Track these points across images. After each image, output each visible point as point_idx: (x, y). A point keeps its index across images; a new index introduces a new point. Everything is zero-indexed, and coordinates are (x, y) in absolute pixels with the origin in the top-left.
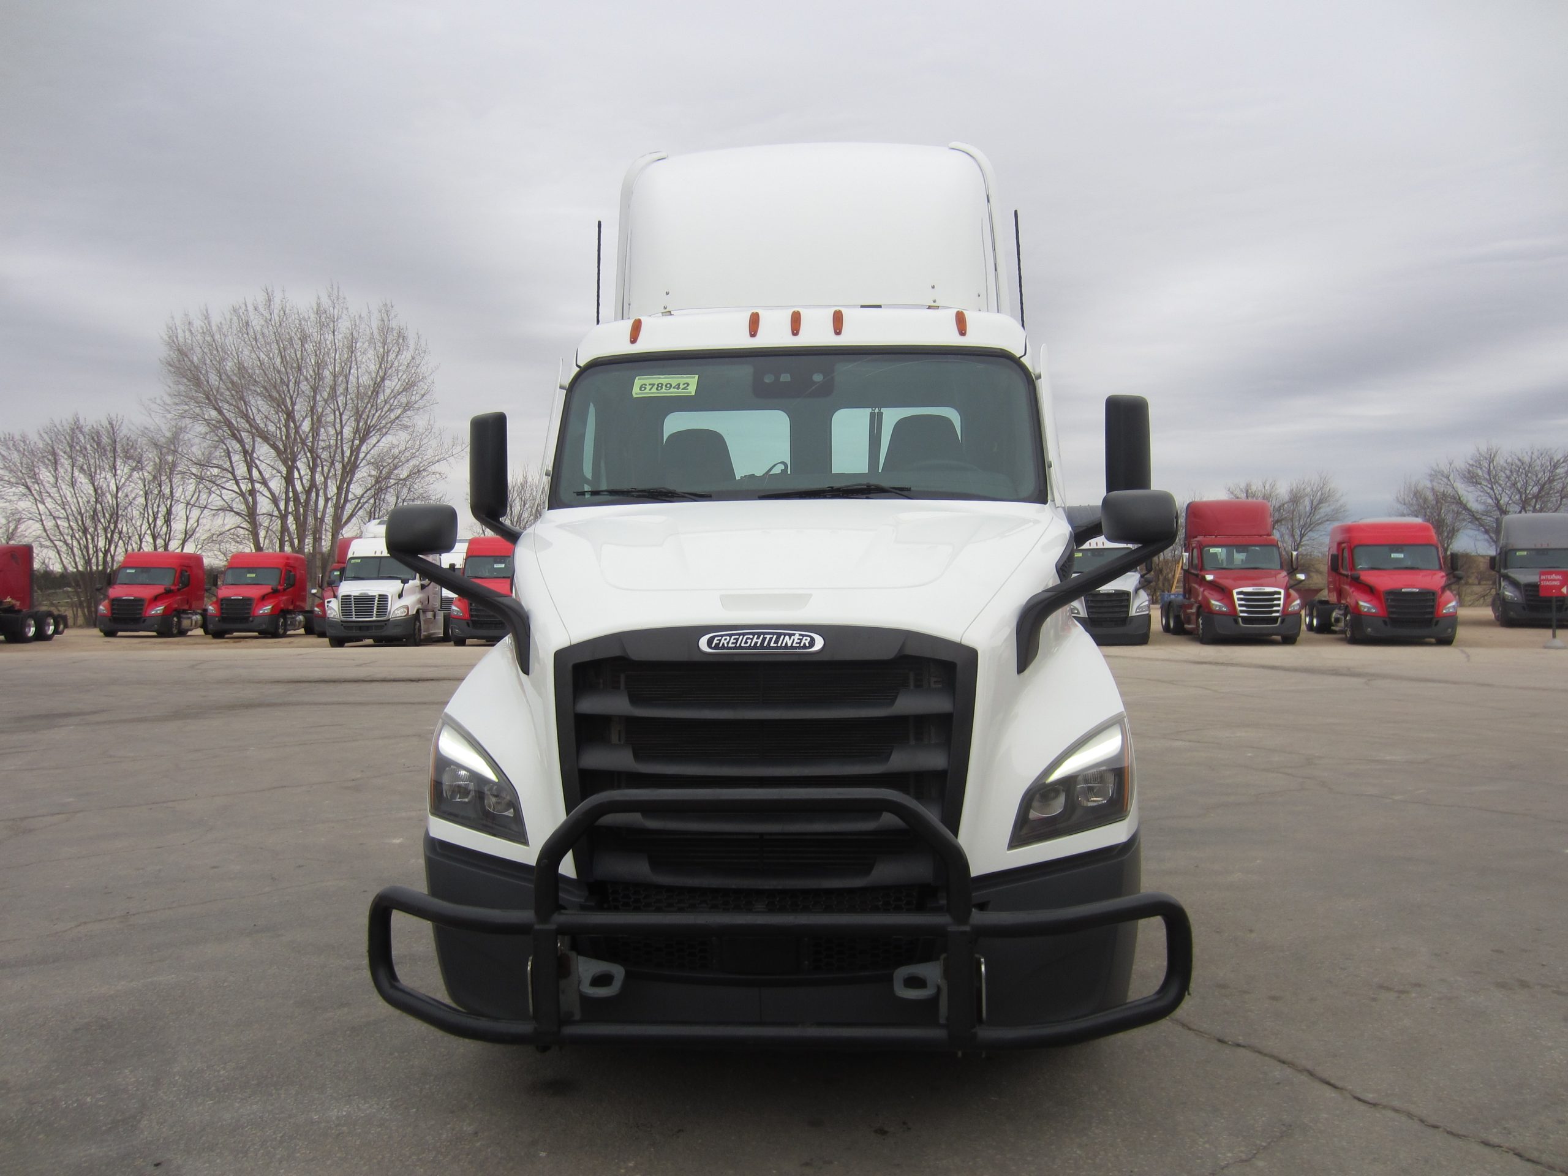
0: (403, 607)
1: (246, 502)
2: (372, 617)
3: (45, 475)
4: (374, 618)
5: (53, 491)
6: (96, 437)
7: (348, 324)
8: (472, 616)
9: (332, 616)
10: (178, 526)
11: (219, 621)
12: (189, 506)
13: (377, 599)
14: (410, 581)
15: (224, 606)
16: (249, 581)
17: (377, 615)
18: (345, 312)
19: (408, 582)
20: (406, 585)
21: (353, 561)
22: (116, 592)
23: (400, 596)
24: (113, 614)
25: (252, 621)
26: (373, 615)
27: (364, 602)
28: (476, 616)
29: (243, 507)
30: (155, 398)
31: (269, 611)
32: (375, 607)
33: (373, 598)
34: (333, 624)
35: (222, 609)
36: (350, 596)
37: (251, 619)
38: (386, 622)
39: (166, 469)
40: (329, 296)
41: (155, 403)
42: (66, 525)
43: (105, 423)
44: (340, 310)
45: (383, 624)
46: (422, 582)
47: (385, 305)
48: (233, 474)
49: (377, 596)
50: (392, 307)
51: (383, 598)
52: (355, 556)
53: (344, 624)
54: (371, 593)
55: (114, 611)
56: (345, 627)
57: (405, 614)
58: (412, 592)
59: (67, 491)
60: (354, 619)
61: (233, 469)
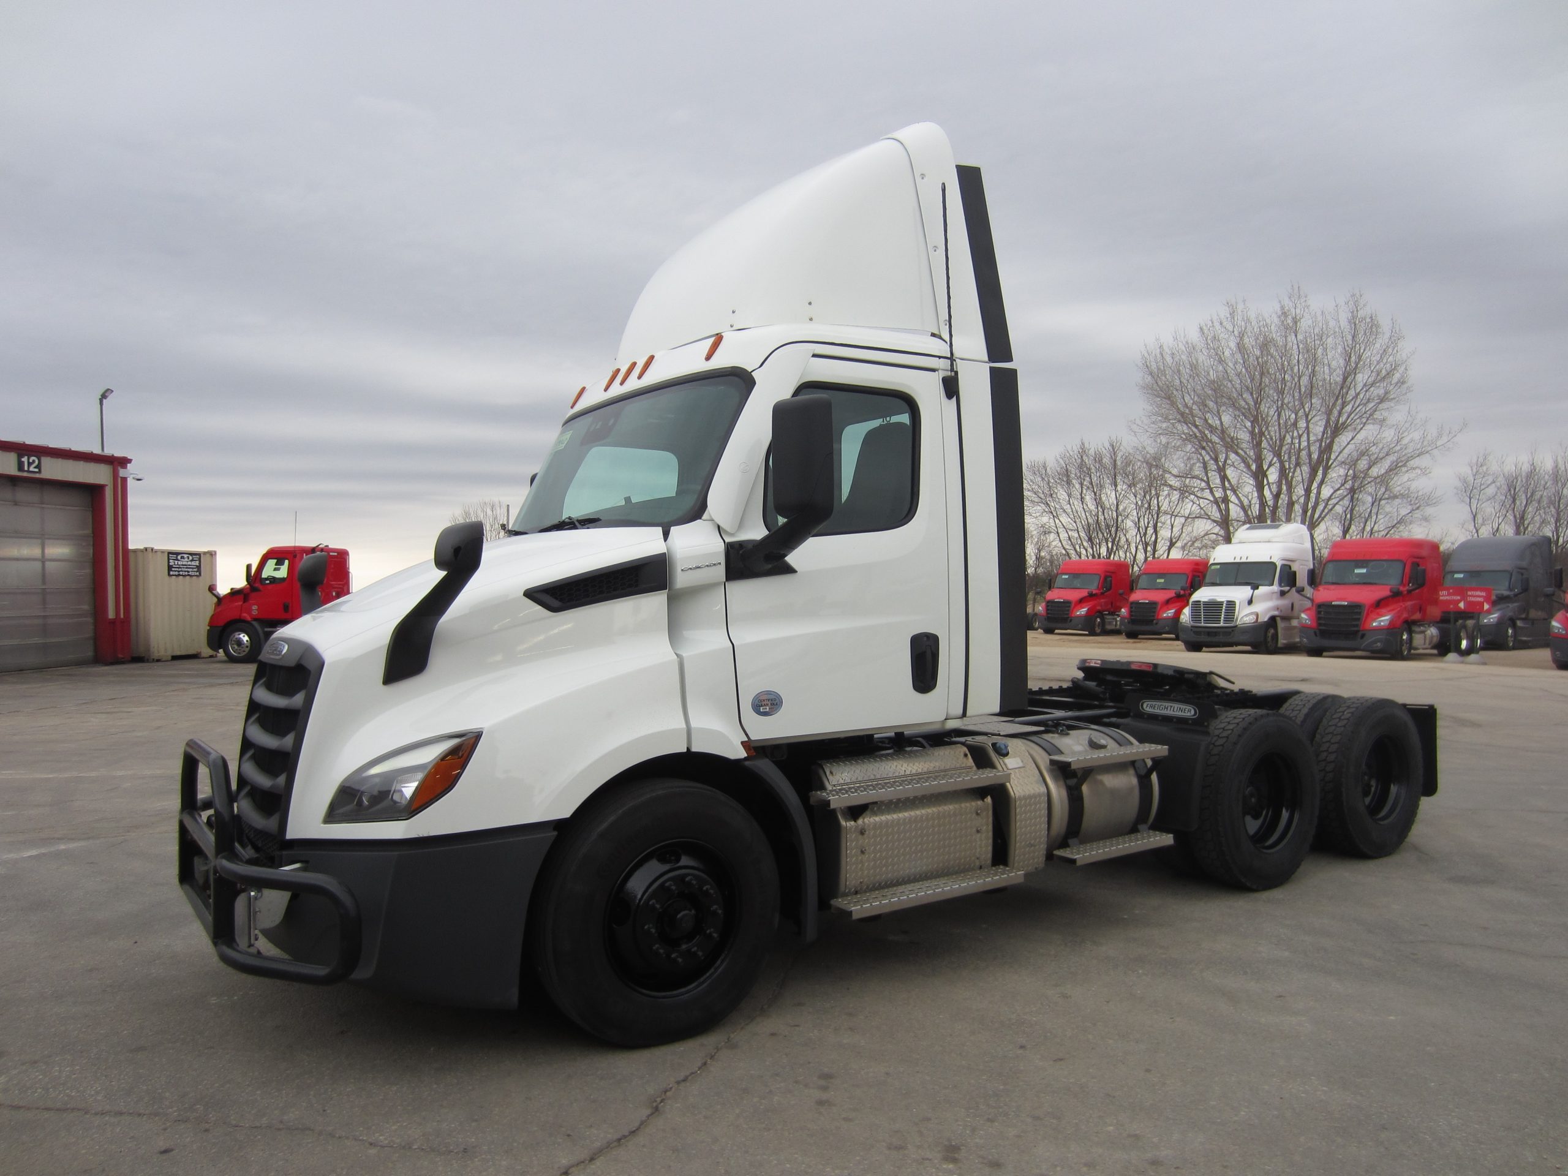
0: (1252, 613)
1: (1220, 510)
2: (1220, 623)
3: (1062, 494)
4: (1222, 624)
5: (1067, 507)
6: (1099, 459)
7: (1310, 322)
8: (1320, 625)
9: (1184, 621)
10: (1165, 533)
11: (1129, 623)
12: (1173, 517)
13: (1224, 605)
14: (1260, 587)
15: (1133, 609)
16: (1160, 586)
17: (1224, 621)
18: (1307, 310)
19: (1257, 588)
20: (1256, 591)
21: (1213, 567)
22: (1051, 595)
23: (1250, 602)
24: (1048, 614)
25: (1157, 624)
26: (1220, 621)
27: (1213, 607)
28: (1324, 625)
29: (1218, 515)
30: (1135, 420)
31: (1172, 614)
32: (1223, 613)
33: (1221, 603)
34: (1185, 629)
35: (1131, 612)
36: (1200, 601)
37: (1155, 621)
38: (1234, 629)
39: (1154, 483)
40: (1290, 298)
41: (1135, 423)
42: (1076, 535)
43: (1107, 445)
44: (1303, 309)
45: (1230, 630)
46: (1282, 589)
47: (1353, 295)
48: (1208, 483)
49: (1225, 602)
50: (1361, 296)
51: (1231, 604)
52: (1216, 562)
53: (1196, 629)
54: (1219, 599)
55: (1049, 612)
56: (1194, 632)
57: (1255, 620)
58: (1268, 597)
59: (1077, 504)
60: (1203, 624)
61: (1208, 478)
